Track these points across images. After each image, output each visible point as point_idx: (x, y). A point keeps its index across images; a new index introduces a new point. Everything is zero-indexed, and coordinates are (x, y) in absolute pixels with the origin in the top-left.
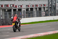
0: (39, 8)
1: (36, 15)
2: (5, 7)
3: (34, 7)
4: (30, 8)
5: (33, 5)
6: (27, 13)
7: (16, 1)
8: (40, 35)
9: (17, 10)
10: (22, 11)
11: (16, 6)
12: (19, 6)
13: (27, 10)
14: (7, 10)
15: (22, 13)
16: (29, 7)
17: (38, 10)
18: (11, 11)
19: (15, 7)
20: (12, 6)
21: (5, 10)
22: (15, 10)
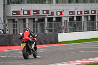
0: (91, 16)
1: (86, 28)
2: (34, 14)
3: (83, 14)
4: (77, 17)
5: (81, 12)
6: (70, 24)
7: (52, 5)
8: (92, 61)
9: (54, 19)
10: (63, 21)
11: (52, 13)
12: (57, 12)
13: (71, 19)
14: (36, 20)
15: (63, 24)
16: (74, 14)
17: (89, 19)
18: (44, 22)
19: (50, 14)
20: (45, 12)
21: (34, 19)
22: (50, 20)
